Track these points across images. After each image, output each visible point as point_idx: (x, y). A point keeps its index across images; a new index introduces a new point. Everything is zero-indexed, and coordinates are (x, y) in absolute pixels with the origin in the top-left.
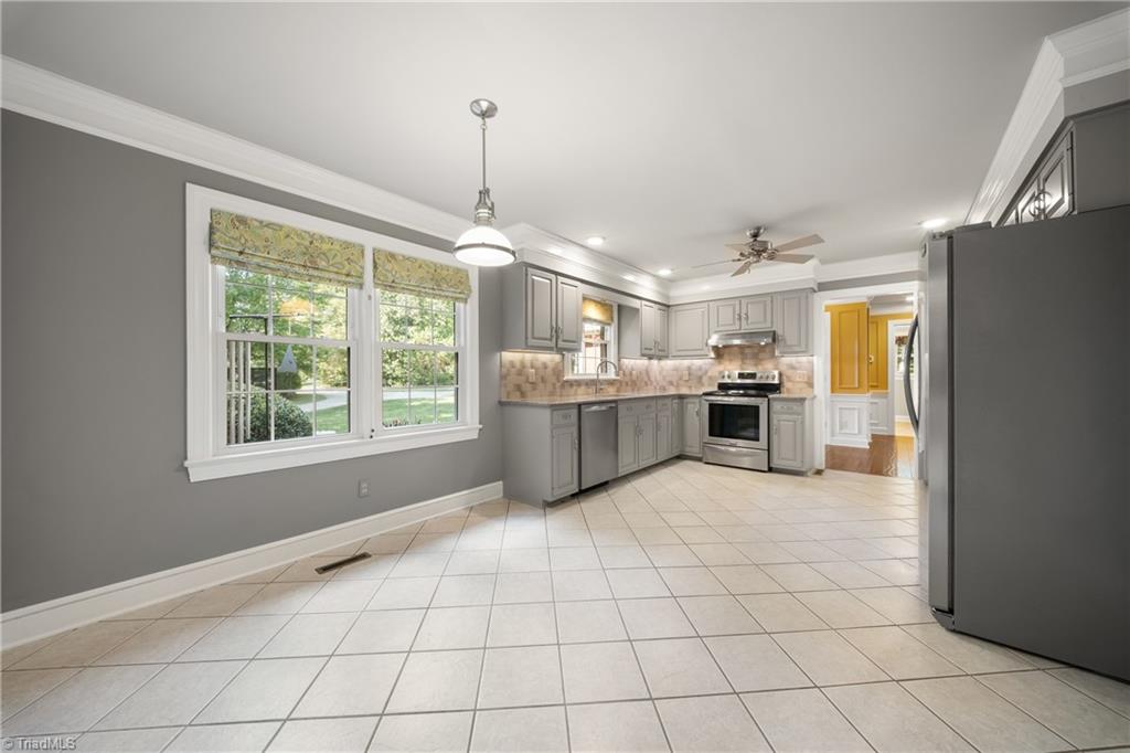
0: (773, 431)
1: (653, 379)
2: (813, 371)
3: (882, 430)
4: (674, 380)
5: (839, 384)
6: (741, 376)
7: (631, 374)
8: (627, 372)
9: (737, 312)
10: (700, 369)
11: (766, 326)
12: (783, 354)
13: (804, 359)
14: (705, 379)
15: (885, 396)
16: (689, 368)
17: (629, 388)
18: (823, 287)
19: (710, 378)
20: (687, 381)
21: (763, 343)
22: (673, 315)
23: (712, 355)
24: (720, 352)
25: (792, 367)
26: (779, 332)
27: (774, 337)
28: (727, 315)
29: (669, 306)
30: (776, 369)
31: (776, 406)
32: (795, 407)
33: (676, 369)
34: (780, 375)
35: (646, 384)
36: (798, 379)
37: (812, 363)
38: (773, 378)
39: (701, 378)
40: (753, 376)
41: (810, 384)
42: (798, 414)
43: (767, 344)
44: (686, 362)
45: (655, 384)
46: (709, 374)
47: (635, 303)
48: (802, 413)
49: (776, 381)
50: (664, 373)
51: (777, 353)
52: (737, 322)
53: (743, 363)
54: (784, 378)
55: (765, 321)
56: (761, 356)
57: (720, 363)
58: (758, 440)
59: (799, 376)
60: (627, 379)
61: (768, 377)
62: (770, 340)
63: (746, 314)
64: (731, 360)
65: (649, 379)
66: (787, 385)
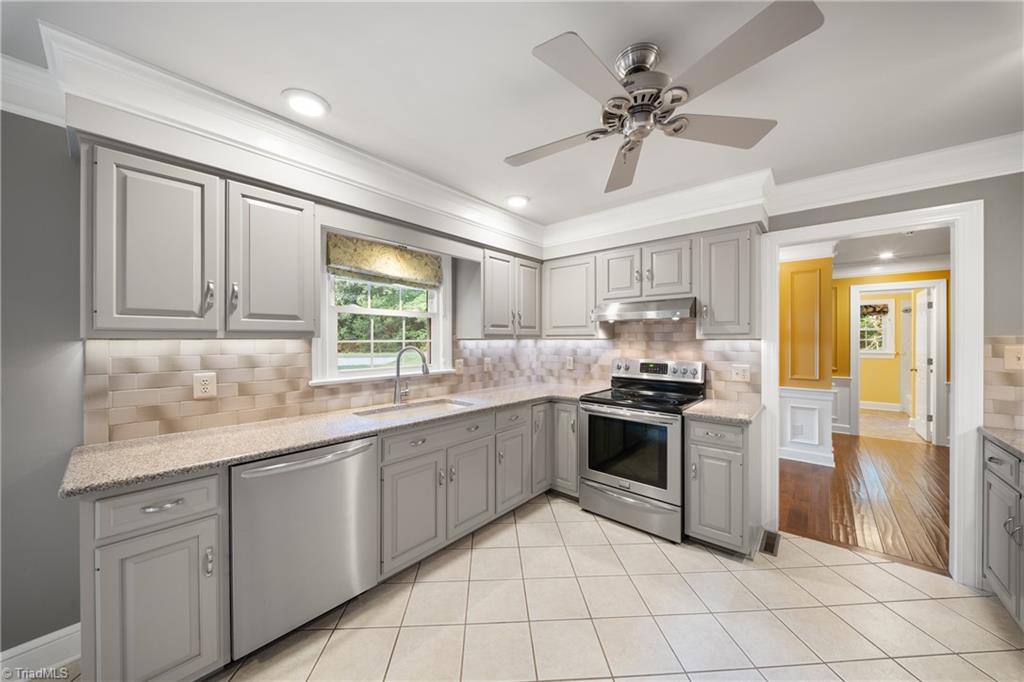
0: (690, 475)
1: (524, 366)
2: (759, 365)
3: (844, 428)
4: (556, 368)
5: (790, 374)
6: (645, 368)
7: (481, 362)
8: (473, 360)
9: (637, 267)
10: (588, 354)
11: (681, 290)
12: (711, 336)
13: (744, 345)
14: (595, 369)
15: (847, 384)
16: (574, 352)
17: (478, 383)
18: (778, 223)
19: (602, 368)
20: (570, 370)
21: (676, 319)
22: (547, 274)
23: (601, 334)
24: (613, 330)
25: (725, 357)
26: (703, 299)
27: (694, 308)
28: (621, 273)
29: (542, 262)
30: (700, 359)
31: (696, 431)
32: (730, 435)
33: (557, 353)
34: (706, 368)
35: (512, 374)
36: (735, 378)
37: (759, 353)
38: (695, 373)
39: (589, 367)
40: (662, 368)
41: (755, 387)
42: (737, 449)
43: (682, 320)
44: (570, 344)
45: (528, 373)
46: (600, 363)
47: (473, 254)
48: (742, 448)
49: (699, 380)
50: (543, 358)
51: (699, 336)
52: (637, 285)
53: (649, 347)
54: (712, 374)
55: (680, 281)
56: (676, 337)
57: (615, 347)
58: (664, 486)
59: (736, 372)
60: (475, 370)
61: (685, 373)
62: (687, 314)
63: (651, 271)
64: (630, 342)
65: (518, 367)
66: (716, 385)
